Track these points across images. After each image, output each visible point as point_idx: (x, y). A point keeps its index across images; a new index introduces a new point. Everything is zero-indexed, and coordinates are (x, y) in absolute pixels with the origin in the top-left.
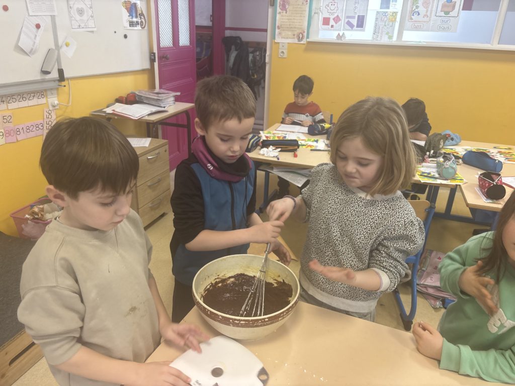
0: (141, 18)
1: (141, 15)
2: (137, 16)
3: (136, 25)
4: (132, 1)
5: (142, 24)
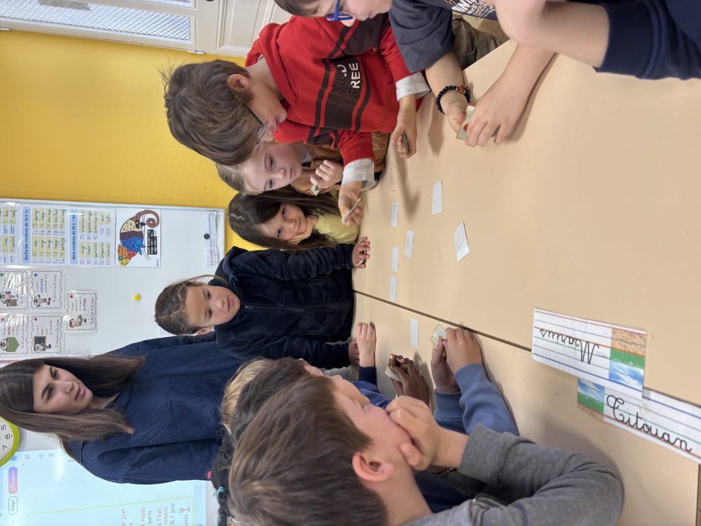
0: (143, 224)
1: (138, 221)
2: (140, 235)
3: (152, 238)
4: (119, 242)
5: (153, 223)
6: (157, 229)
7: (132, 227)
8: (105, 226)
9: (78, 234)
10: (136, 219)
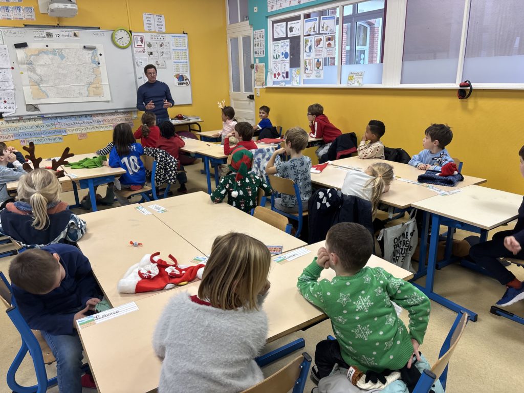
0: (186, 81)
2: (183, 80)
3: (183, 84)
4: (180, 74)
5: (187, 83)
6: (185, 85)
7: (185, 78)
8: (185, 71)
9: (182, 63)
10: (187, 79)
